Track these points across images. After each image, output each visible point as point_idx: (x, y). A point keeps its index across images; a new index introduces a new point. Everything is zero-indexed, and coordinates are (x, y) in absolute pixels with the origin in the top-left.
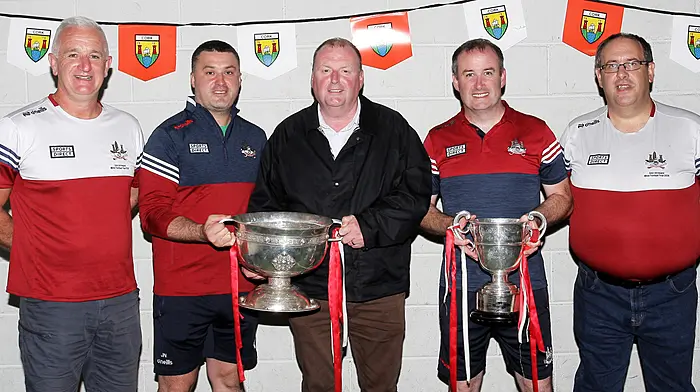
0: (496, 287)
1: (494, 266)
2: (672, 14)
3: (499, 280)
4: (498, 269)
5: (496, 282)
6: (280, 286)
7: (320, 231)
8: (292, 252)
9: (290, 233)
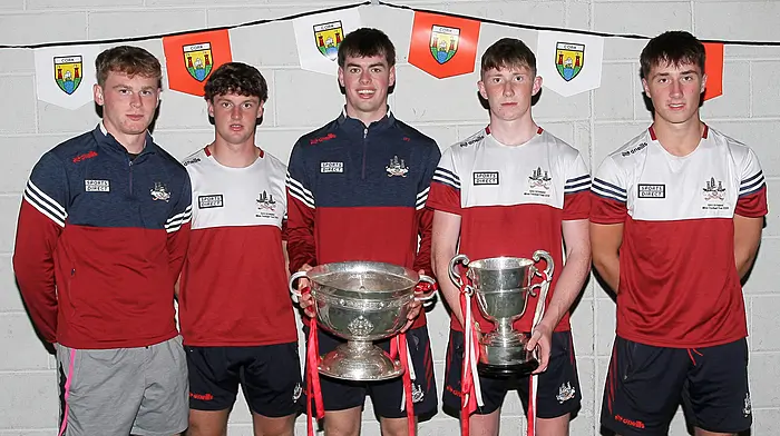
0: (500, 336)
2: (537, 28)
3: (504, 329)
4: (501, 317)
5: (500, 330)
6: (359, 349)
7: (403, 292)
8: (370, 316)
9: (370, 296)
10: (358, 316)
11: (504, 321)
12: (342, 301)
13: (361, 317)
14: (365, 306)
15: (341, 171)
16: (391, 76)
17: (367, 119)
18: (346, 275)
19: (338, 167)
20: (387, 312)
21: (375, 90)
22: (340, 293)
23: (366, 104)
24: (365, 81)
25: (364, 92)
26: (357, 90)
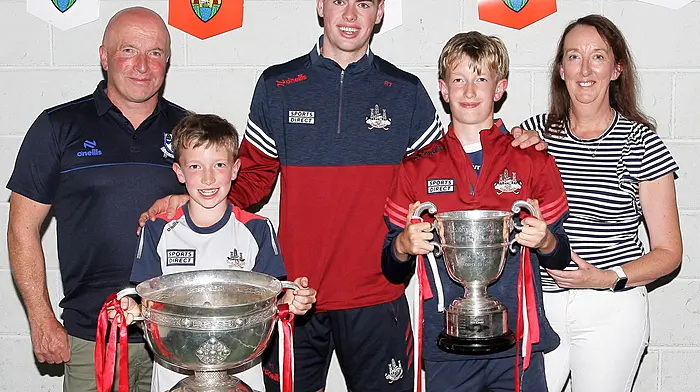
0: (471, 303)
1: (467, 275)
3: (476, 294)
4: (472, 280)
5: (471, 296)
6: (211, 381)
7: (264, 305)
8: (223, 338)
9: (220, 312)
10: (209, 338)
11: (475, 285)
12: (187, 322)
13: (213, 340)
14: (215, 325)
15: (312, 122)
16: (379, 12)
17: (344, 60)
18: (186, 289)
19: (308, 118)
20: (246, 330)
21: (359, 28)
22: (182, 311)
23: (347, 43)
24: (349, 17)
25: (347, 29)
26: (339, 26)
